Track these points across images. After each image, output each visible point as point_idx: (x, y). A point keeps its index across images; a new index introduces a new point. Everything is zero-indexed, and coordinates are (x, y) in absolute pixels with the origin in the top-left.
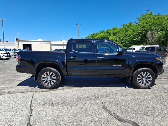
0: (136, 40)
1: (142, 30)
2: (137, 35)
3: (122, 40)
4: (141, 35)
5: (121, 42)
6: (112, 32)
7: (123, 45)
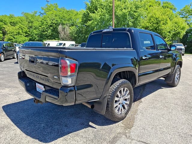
0: (47, 34)
1: (52, 23)
2: (47, 29)
3: (26, 33)
4: (52, 28)
5: (25, 35)
6: (8, 20)
7: (30, 39)
